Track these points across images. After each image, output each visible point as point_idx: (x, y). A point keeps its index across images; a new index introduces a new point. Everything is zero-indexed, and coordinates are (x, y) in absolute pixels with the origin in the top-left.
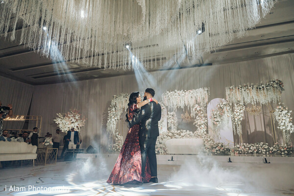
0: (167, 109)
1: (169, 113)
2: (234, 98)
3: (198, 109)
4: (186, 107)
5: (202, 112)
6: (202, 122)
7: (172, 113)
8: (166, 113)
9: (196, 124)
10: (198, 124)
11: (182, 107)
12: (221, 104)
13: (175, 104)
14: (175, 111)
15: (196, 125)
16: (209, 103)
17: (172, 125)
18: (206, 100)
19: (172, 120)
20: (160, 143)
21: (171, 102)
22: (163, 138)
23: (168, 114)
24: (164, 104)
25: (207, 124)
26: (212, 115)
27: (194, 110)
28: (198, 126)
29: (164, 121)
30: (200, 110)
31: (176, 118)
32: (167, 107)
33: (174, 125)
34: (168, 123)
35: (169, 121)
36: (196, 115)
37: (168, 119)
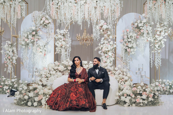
0: (55, 24)
1: (58, 30)
2: (157, 14)
3: (105, 27)
4: (84, 23)
5: (109, 33)
6: (110, 48)
7: (62, 32)
8: (53, 31)
9: (99, 50)
10: (104, 50)
11: (80, 23)
12: (139, 22)
13: (68, 16)
14: (67, 28)
15: (100, 52)
16: (120, 20)
17: (63, 50)
18: (118, 14)
19: (64, 43)
20: (43, 85)
21: (63, 13)
22: (48, 75)
23: (56, 33)
24: (50, 16)
25: (115, 50)
26: (126, 37)
27: (98, 27)
28: (102, 54)
29: (50, 43)
30: (107, 29)
31: (69, 40)
32: (55, 21)
33: (66, 50)
34: (55, 47)
35: (58, 44)
36: (102, 36)
37: (56, 40)
